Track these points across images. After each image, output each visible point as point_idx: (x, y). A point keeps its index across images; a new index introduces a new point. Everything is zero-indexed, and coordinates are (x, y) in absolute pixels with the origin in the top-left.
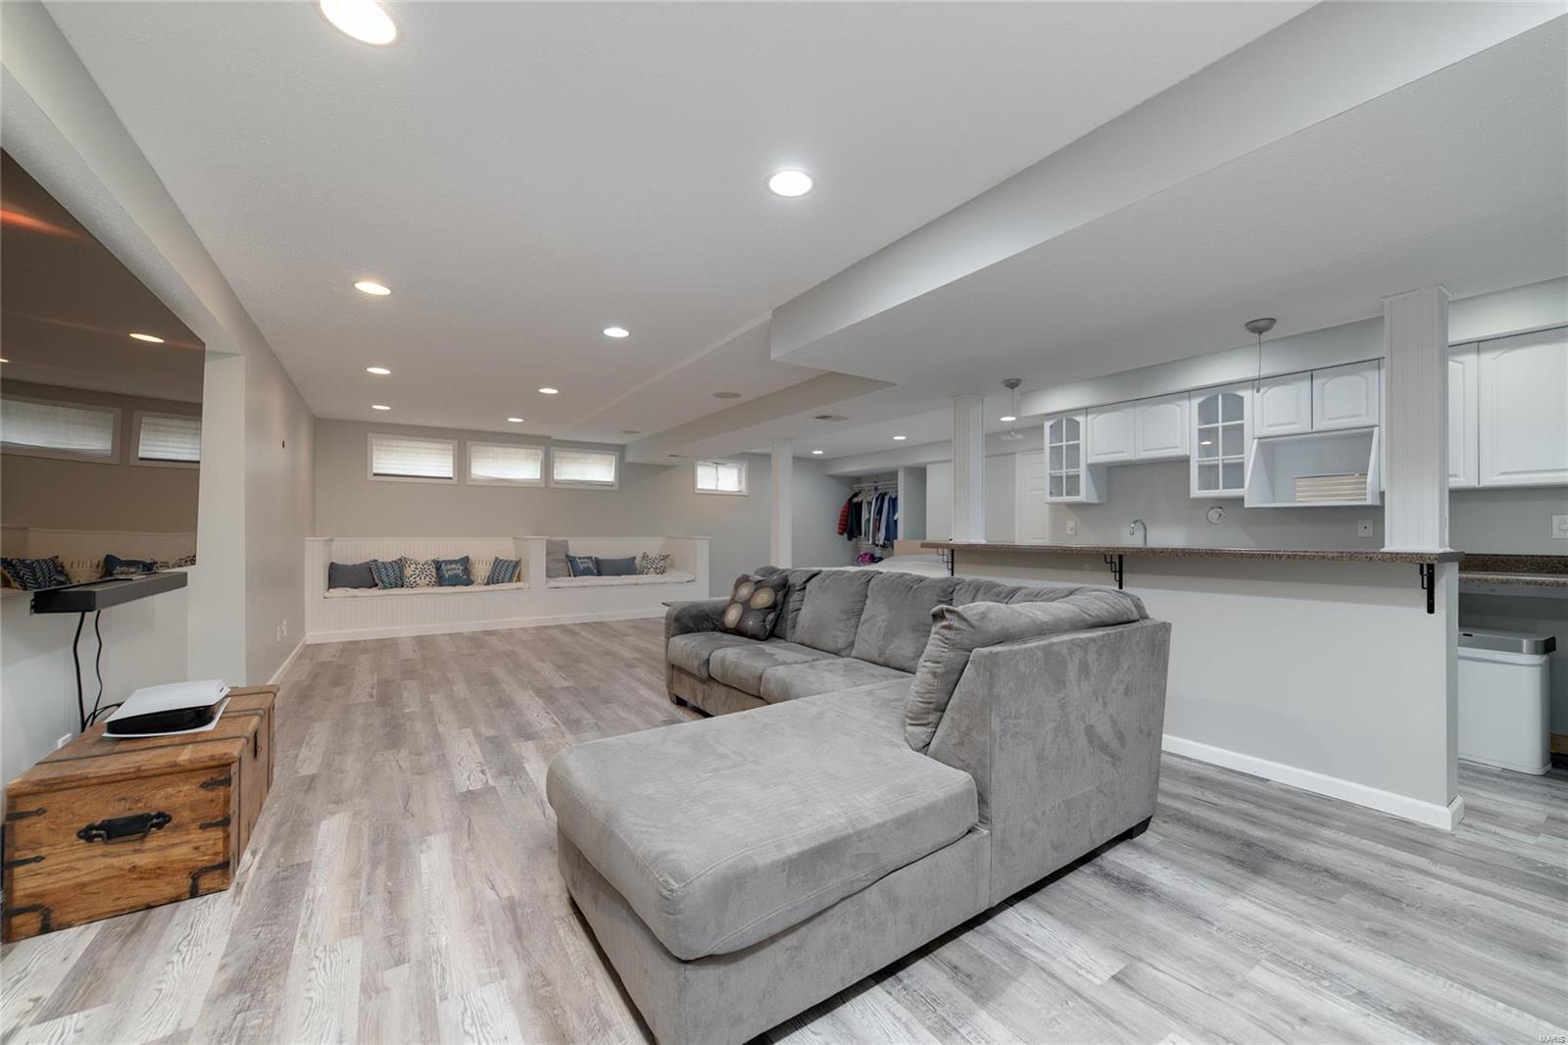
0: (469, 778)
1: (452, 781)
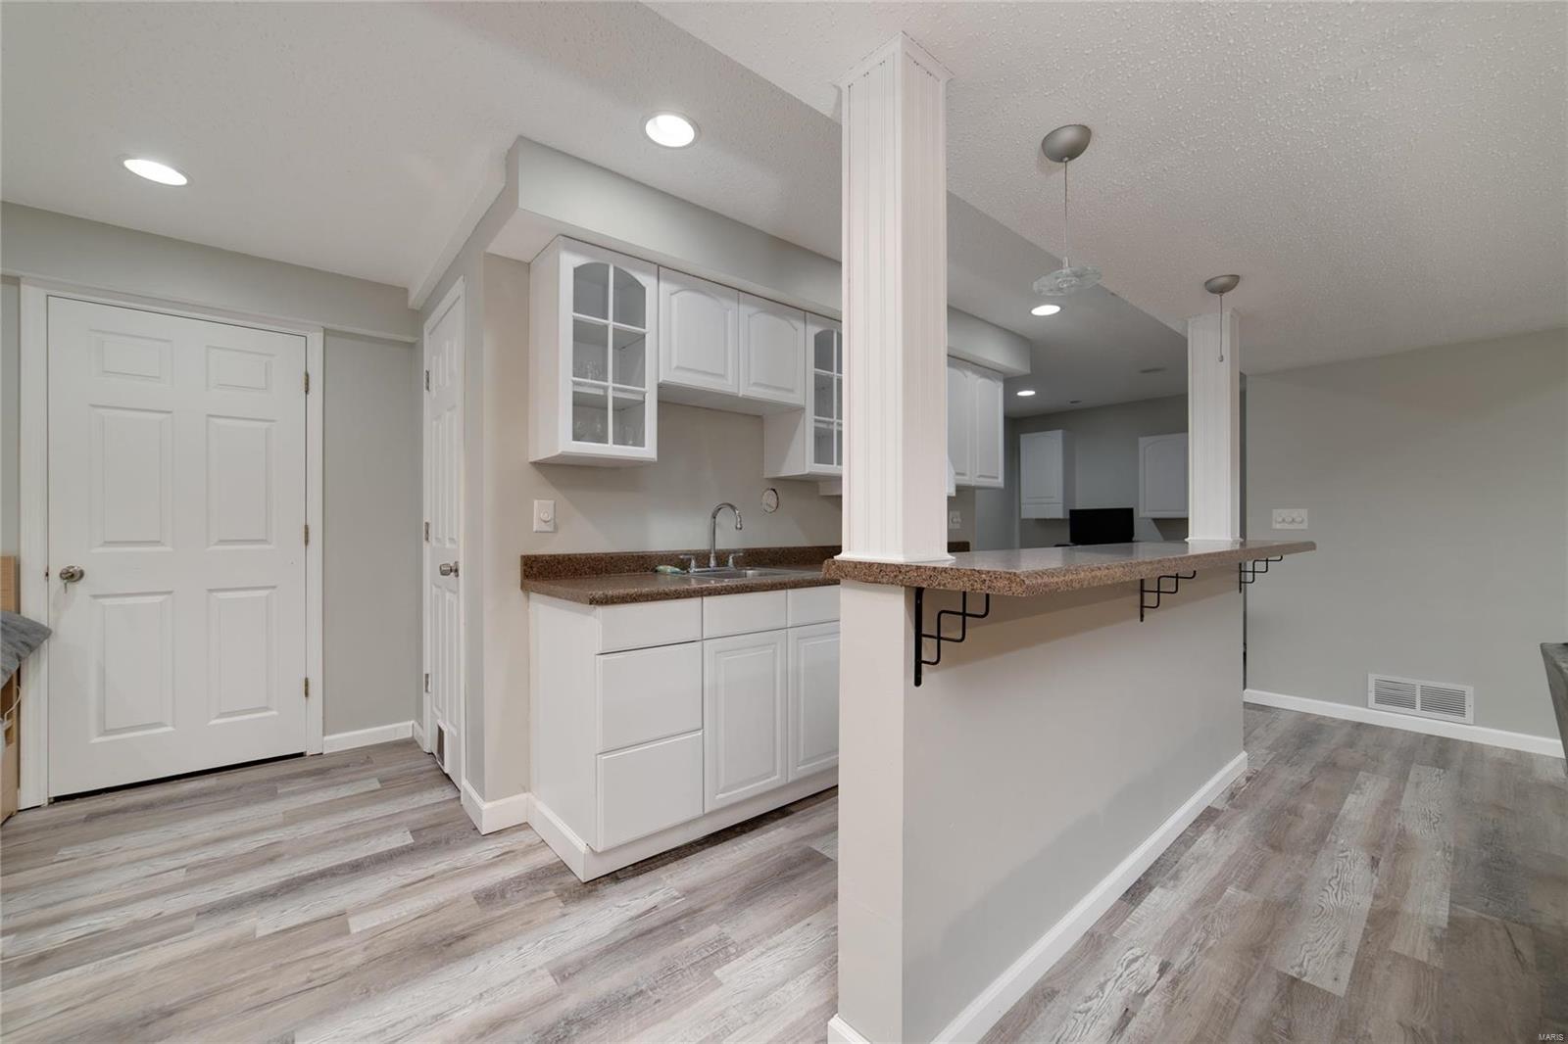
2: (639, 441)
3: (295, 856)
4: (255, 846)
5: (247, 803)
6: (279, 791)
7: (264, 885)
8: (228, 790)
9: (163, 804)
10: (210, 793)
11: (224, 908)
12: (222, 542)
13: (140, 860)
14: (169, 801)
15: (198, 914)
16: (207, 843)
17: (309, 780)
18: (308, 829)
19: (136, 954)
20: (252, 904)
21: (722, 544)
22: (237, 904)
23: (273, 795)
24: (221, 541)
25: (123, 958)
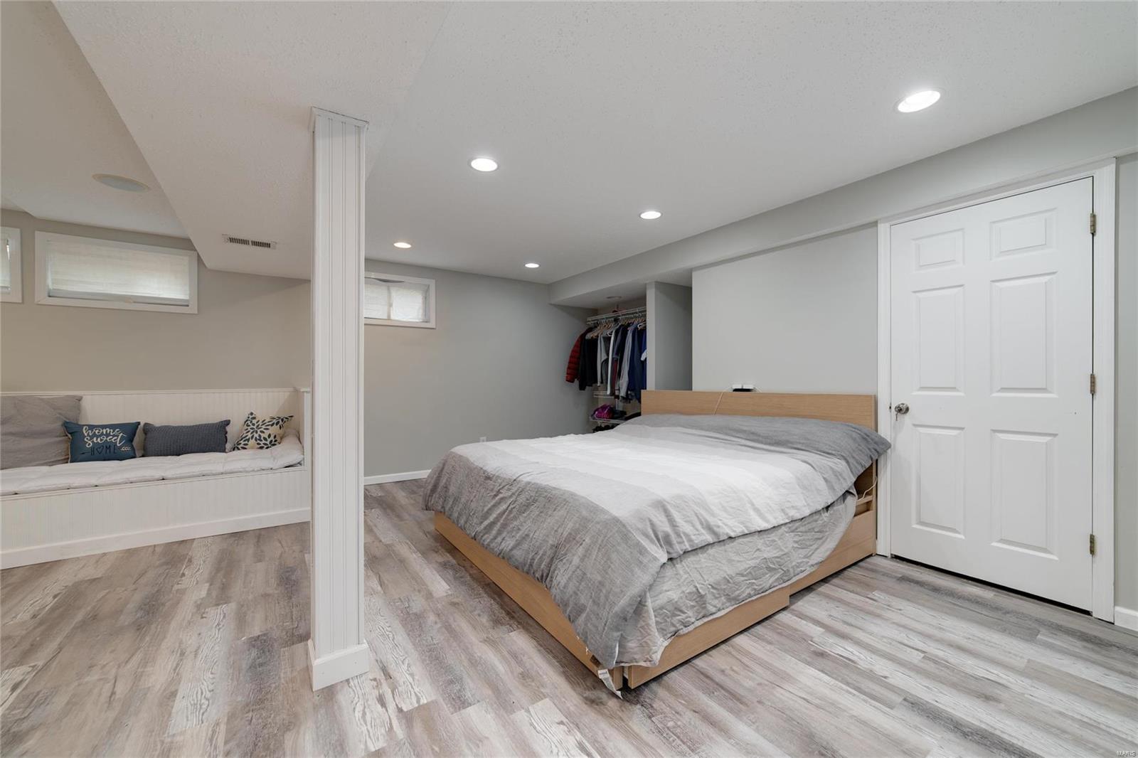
3: (1009, 713)
4: (981, 673)
5: (1004, 630)
6: (1039, 636)
7: (964, 717)
8: (997, 609)
9: (946, 594)
10: (981, 604)
11: (923, 710)
12: (1004, 389)
13: (904, 627)
14: (951, 594)
15: (905, 700)
16: (951, 645)
17: (1079, 643)
18: (1043, 695)
19: (854, 695)
20: (944, 726)
22: (933, 715)
23: (1029, 635)
24: (1002, 388)
25: (847, 691)
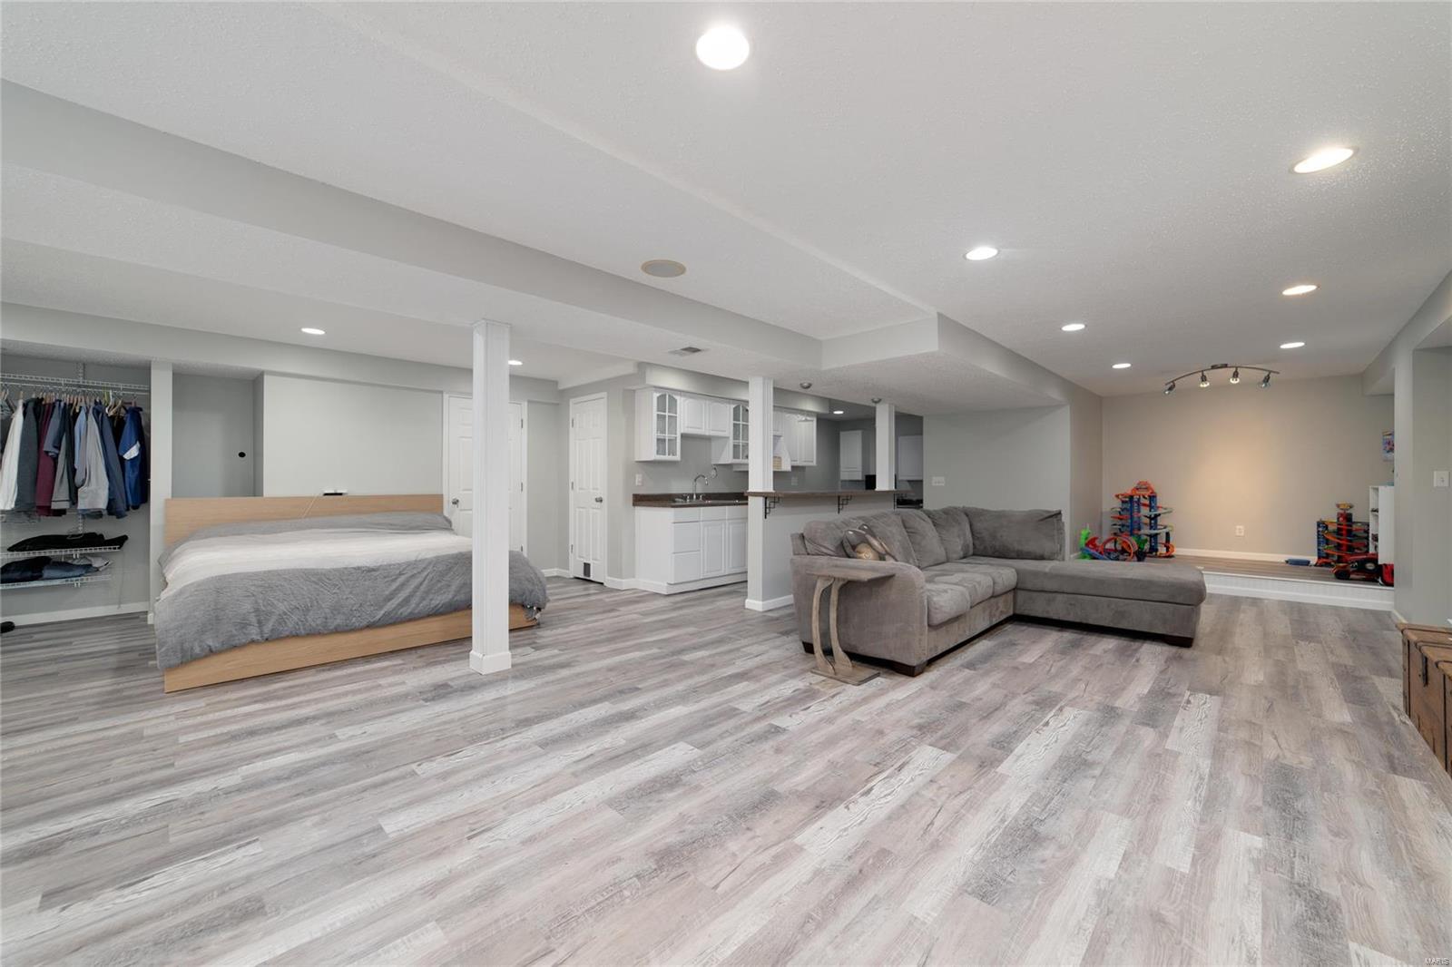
0: (1204, 703)
1: (1222, 706)
2: (674, 454)
21: (699, 491)
